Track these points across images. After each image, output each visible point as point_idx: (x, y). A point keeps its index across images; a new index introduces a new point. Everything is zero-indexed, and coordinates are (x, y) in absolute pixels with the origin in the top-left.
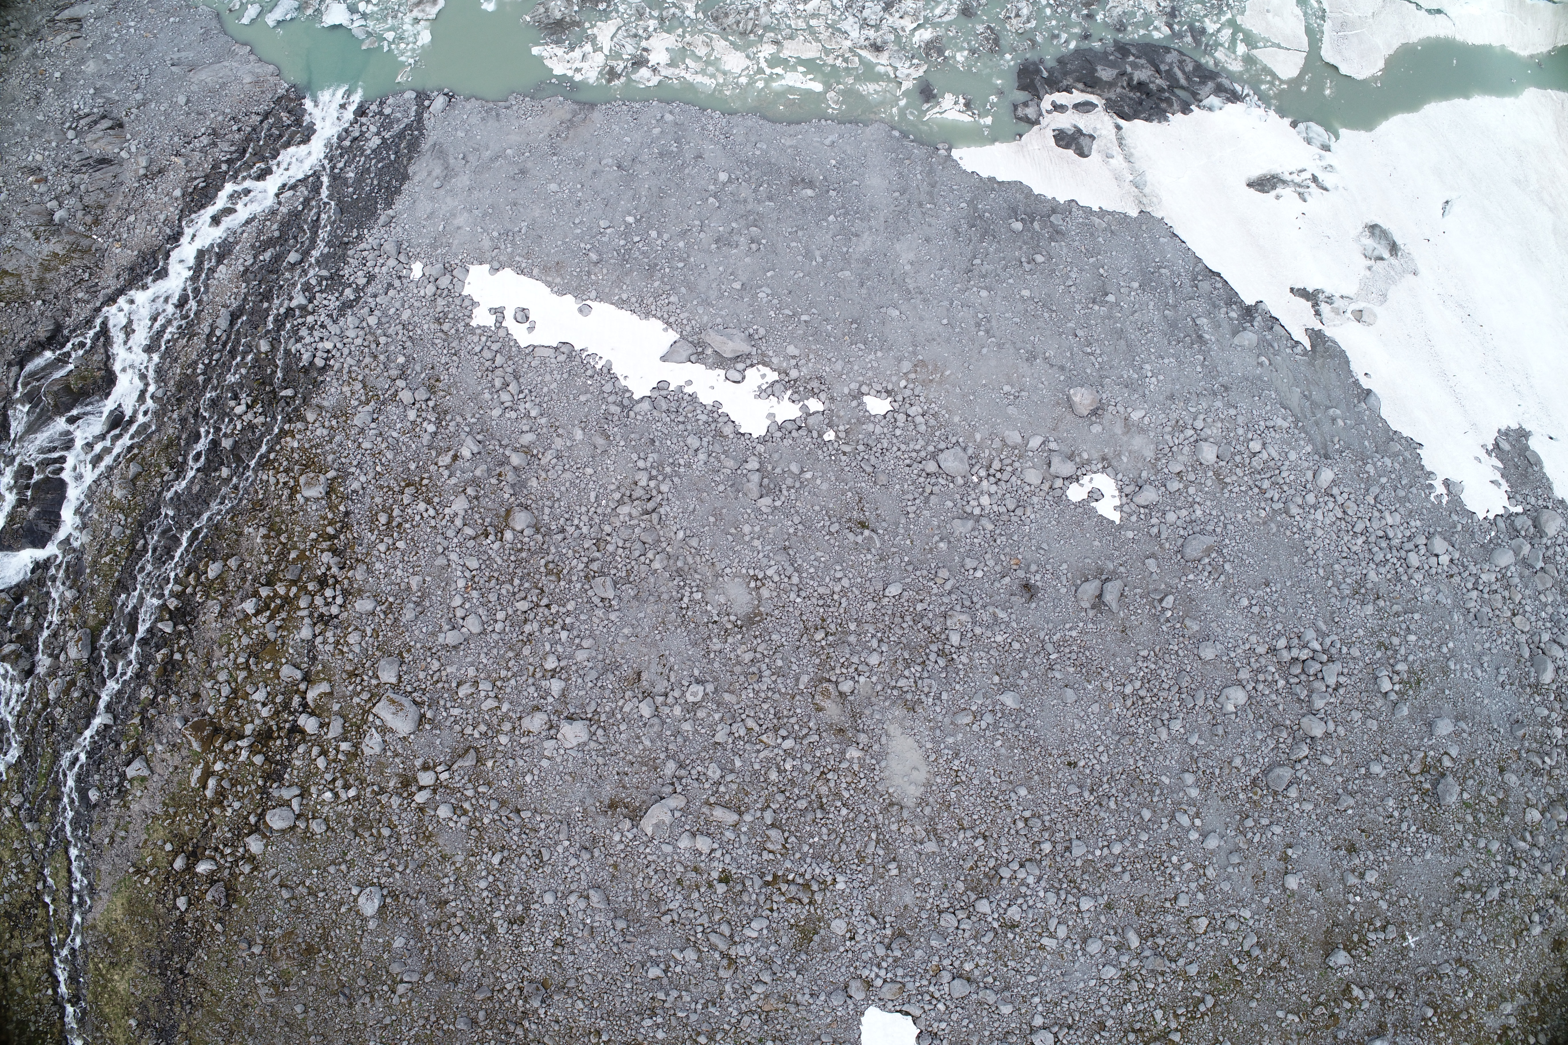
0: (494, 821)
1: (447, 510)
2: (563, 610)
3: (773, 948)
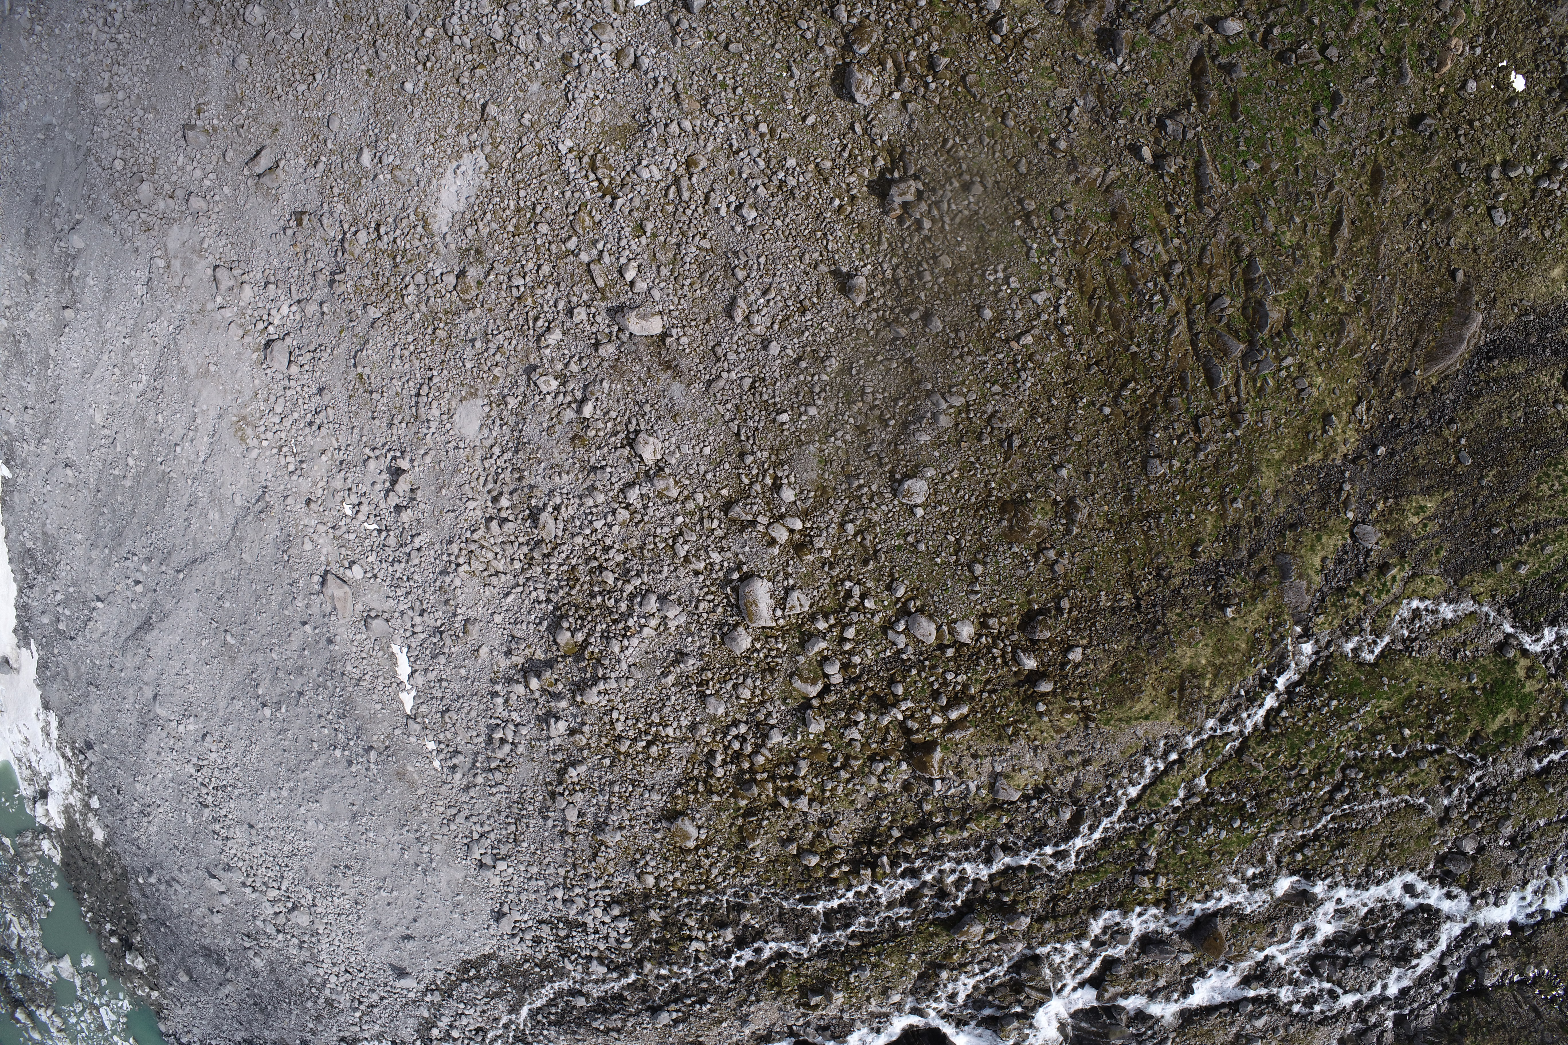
0: (759, 449)
2: (587, 544)
3: (651, 145)
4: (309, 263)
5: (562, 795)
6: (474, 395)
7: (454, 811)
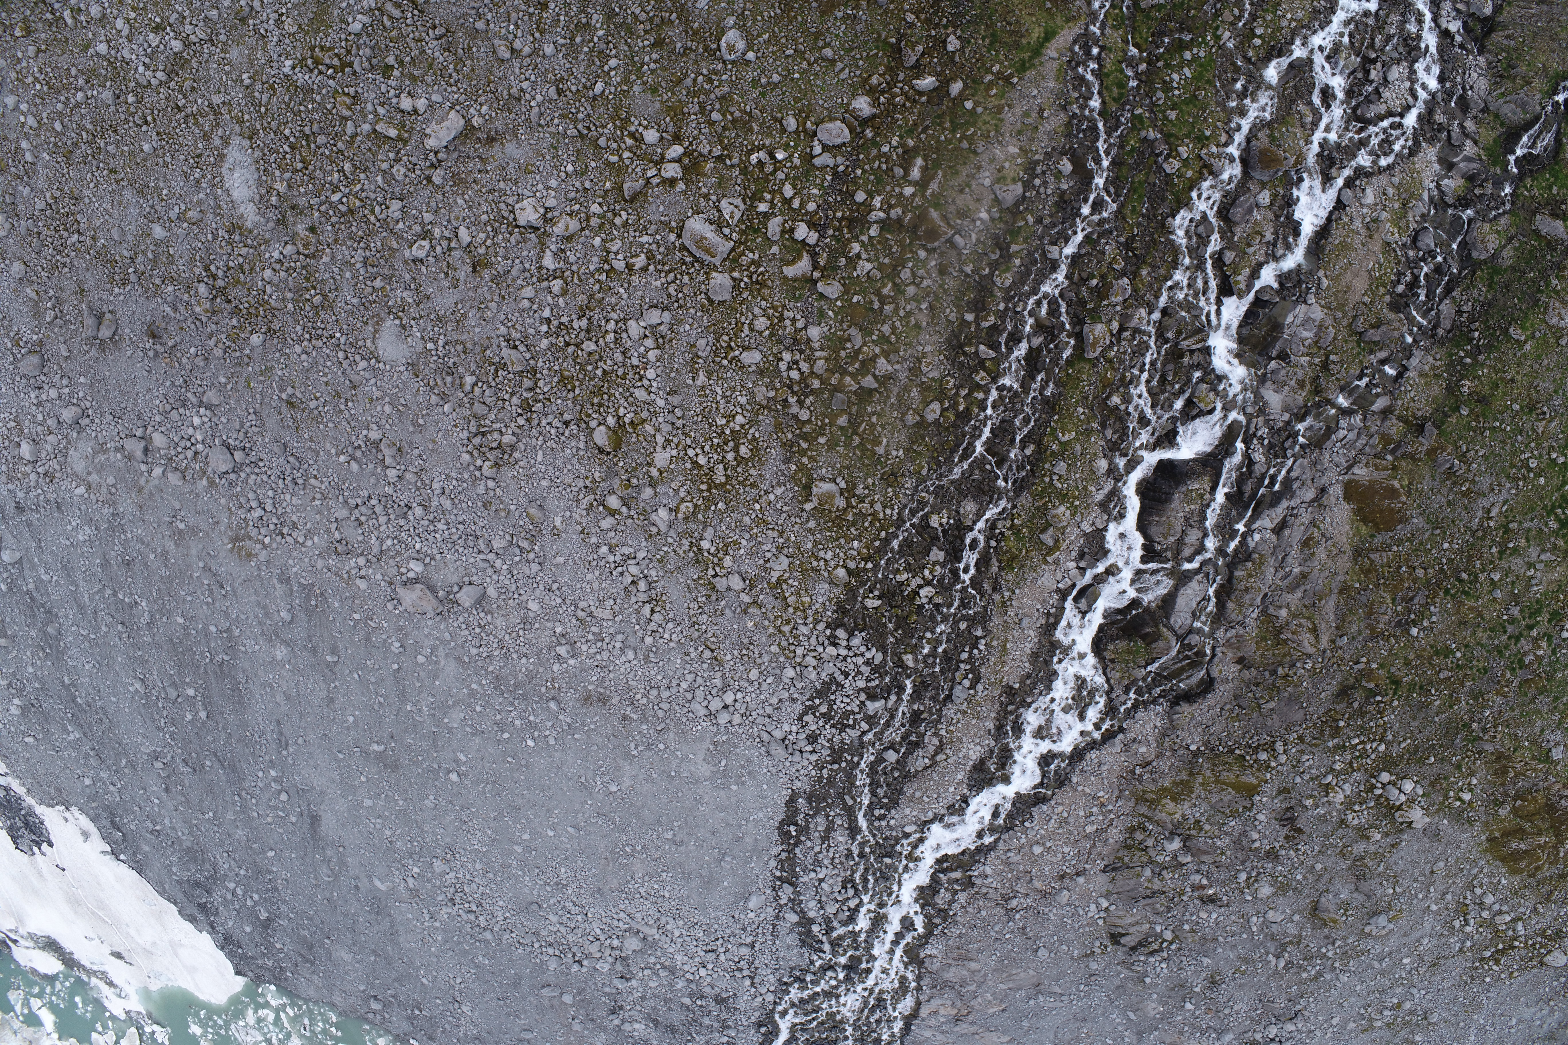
0: (603, 127)
2: (553, 340)
4: (184, 360)
5: (716, 575)
6: (379, 322)
7: (654, 692)
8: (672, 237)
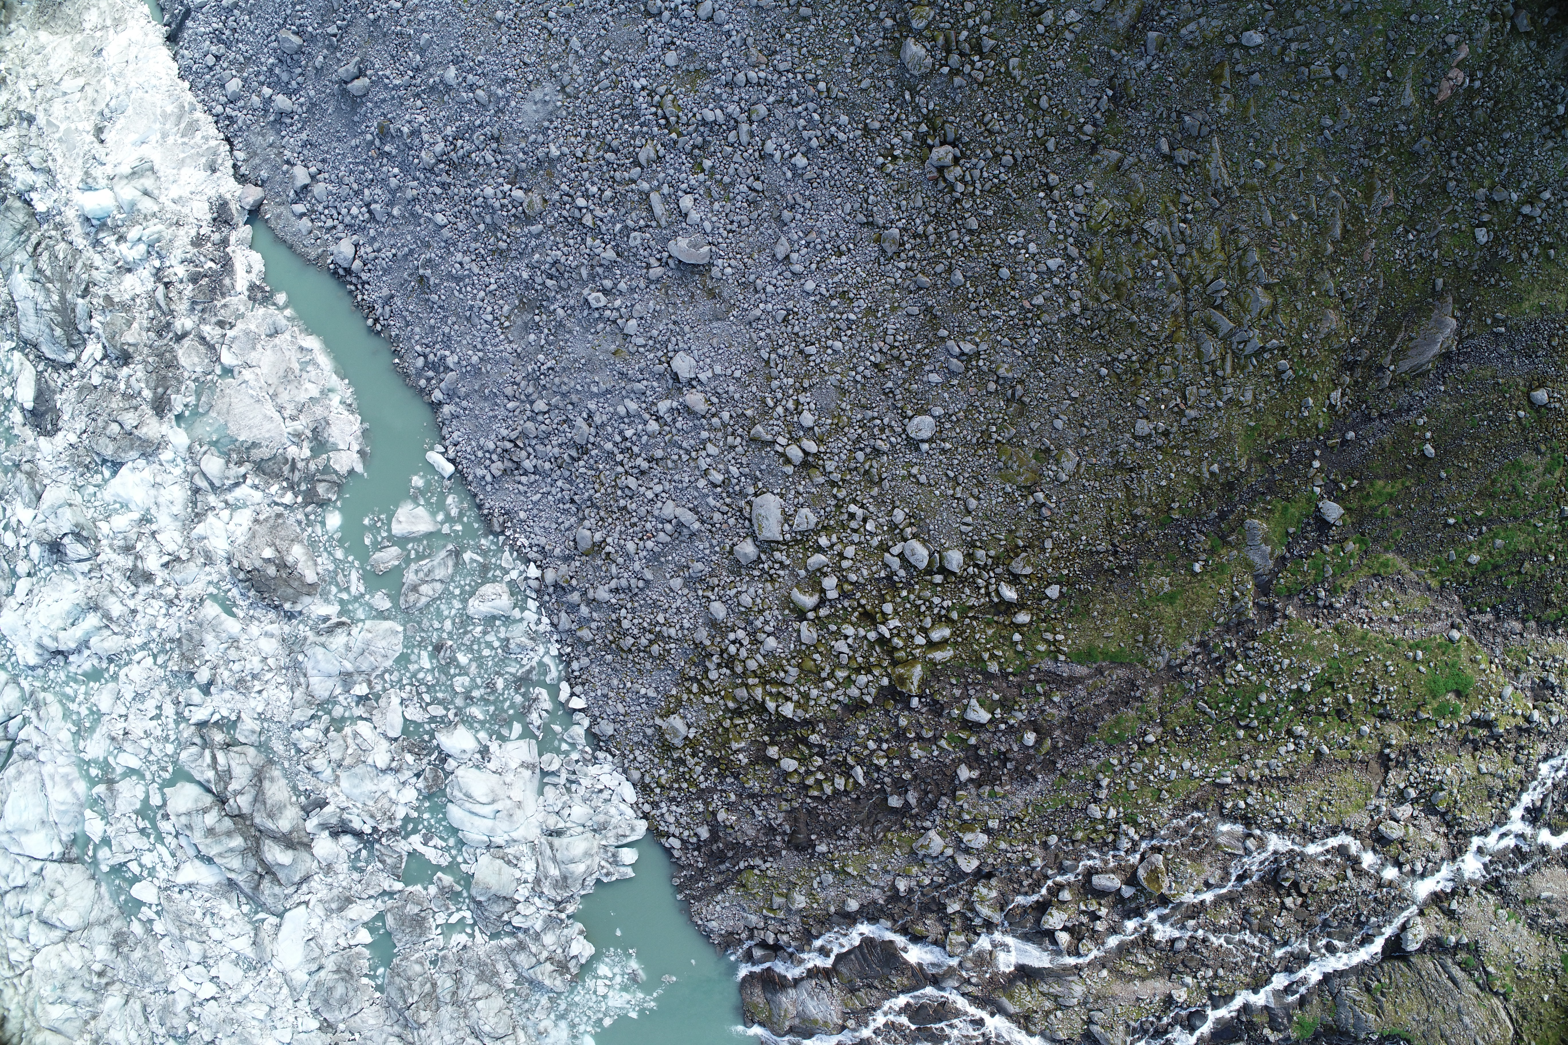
0: (786, 375)
1: (614, 601)
2: (616, 451)
3: (718, 91)
4: (385, 169)
8: (751, 490)
